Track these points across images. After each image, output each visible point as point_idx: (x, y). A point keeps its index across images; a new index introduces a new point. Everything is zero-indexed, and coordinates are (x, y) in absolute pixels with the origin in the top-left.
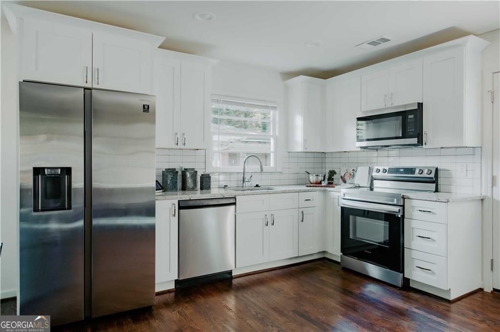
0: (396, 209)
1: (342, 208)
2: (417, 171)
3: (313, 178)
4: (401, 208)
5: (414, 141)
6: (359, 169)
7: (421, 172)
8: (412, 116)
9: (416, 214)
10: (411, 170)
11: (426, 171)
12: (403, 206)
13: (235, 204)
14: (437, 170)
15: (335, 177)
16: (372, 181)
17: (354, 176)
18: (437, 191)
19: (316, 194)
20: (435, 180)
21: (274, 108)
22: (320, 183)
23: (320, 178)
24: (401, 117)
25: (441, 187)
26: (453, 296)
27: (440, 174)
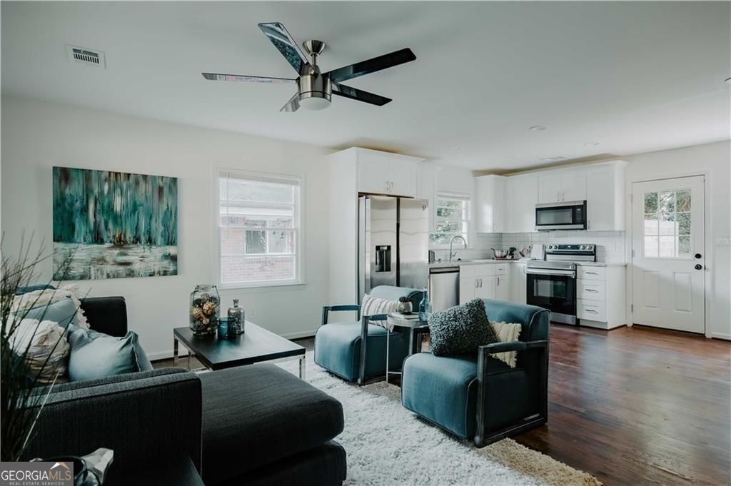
0: (571, 273)
1: (528, 275)
2: (581, 247)
3: (498, 254)
4: (574, 272)
5: (582, 226)
6: (534, 246)
7: (584, 247)
8: (579, 210)
9: (585, 276)
10: (577, 247)
11: (588, 247)
12: (576, 270)
13: (458, 271)
14: (595, 246)
15: (514, 253)
16: (545, 256)
17: (530, 252)
18: (595, 261)
19: (505, 265)
20: (593, 254)
21: (468, 198)
22: (505, 257)
23: (504, 254)
24: (571, 210)
25: (598, 258)
26: (609, 327)
27: (598, 249)
